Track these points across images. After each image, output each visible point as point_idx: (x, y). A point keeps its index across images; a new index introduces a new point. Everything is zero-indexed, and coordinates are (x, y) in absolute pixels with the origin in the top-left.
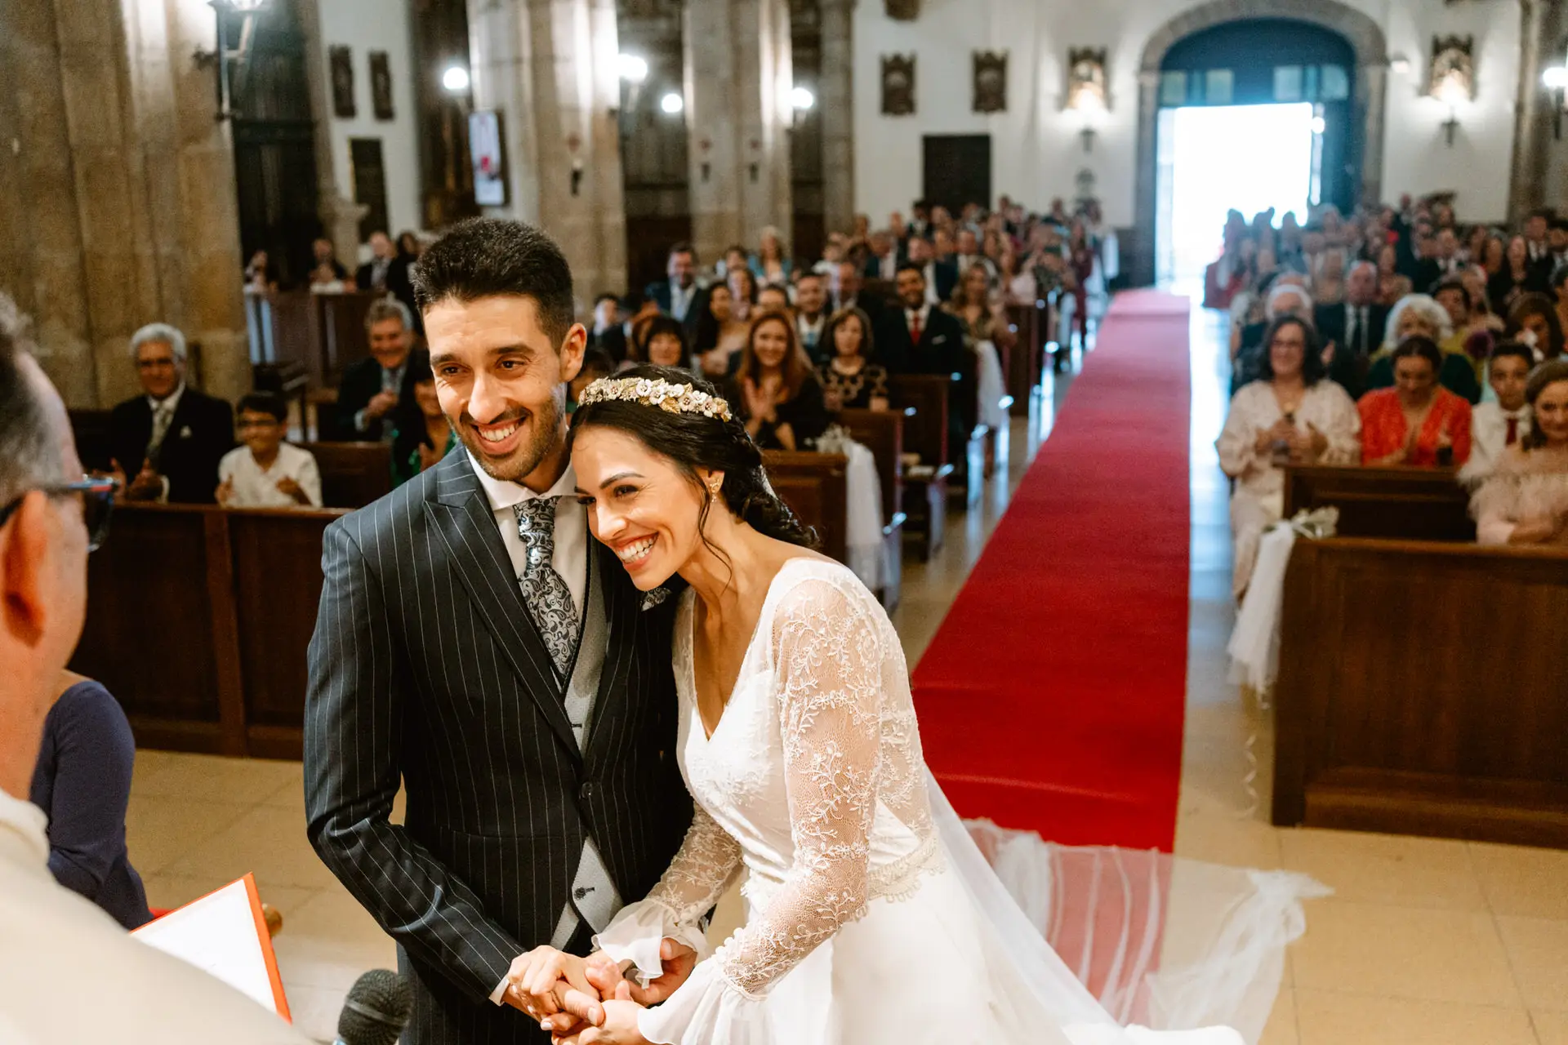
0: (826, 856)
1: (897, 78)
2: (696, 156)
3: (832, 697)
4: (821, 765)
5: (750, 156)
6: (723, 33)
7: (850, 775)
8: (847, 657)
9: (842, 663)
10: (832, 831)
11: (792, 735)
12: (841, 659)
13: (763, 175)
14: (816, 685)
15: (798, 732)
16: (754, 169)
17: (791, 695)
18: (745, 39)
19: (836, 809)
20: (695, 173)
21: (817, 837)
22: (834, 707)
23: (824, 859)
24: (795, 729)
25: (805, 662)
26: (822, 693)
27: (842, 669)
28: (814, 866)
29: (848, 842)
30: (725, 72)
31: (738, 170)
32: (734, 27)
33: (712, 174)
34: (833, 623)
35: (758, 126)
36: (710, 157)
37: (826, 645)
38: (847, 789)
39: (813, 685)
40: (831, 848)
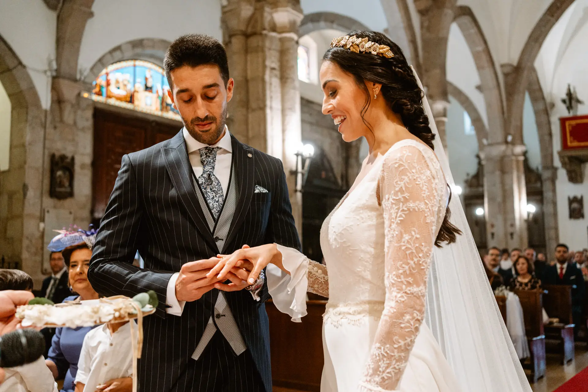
0: (406, 292)
1: (575, 205)
2: (489, 230)
3: (417, 205)
4: (408, 241)
5: (510, 230)
6: (498, 186)
7: (423, 248)
8: (426, 187)
9: (424, 188)
10: (410, 278)
11: (392, 224)
12: (423, 187)
13: (515, 237)
14: (408, 196)
15: (396, 222)
16: (512, 234)
17: (393, 201)
18: (507, 187)
19: (414, 266)
20: (489, 236)
21: (402, 282)
22: (417, 210)
23: (404, 295)
24: (394, 221)
25: (402, 184)
26: (411, 201)
27: (423, 192)
28: (397, 299)
29: (418, 286)
30: (499, 199)
31: (506, 235)
32: (503, 183)
33: (495, 236)
34: (420, 169)
35: (514, 219)
36: (494, 230)
37: (415, 178)
38: (421, 255)
39: (407, 197)
40: (409, 288)
